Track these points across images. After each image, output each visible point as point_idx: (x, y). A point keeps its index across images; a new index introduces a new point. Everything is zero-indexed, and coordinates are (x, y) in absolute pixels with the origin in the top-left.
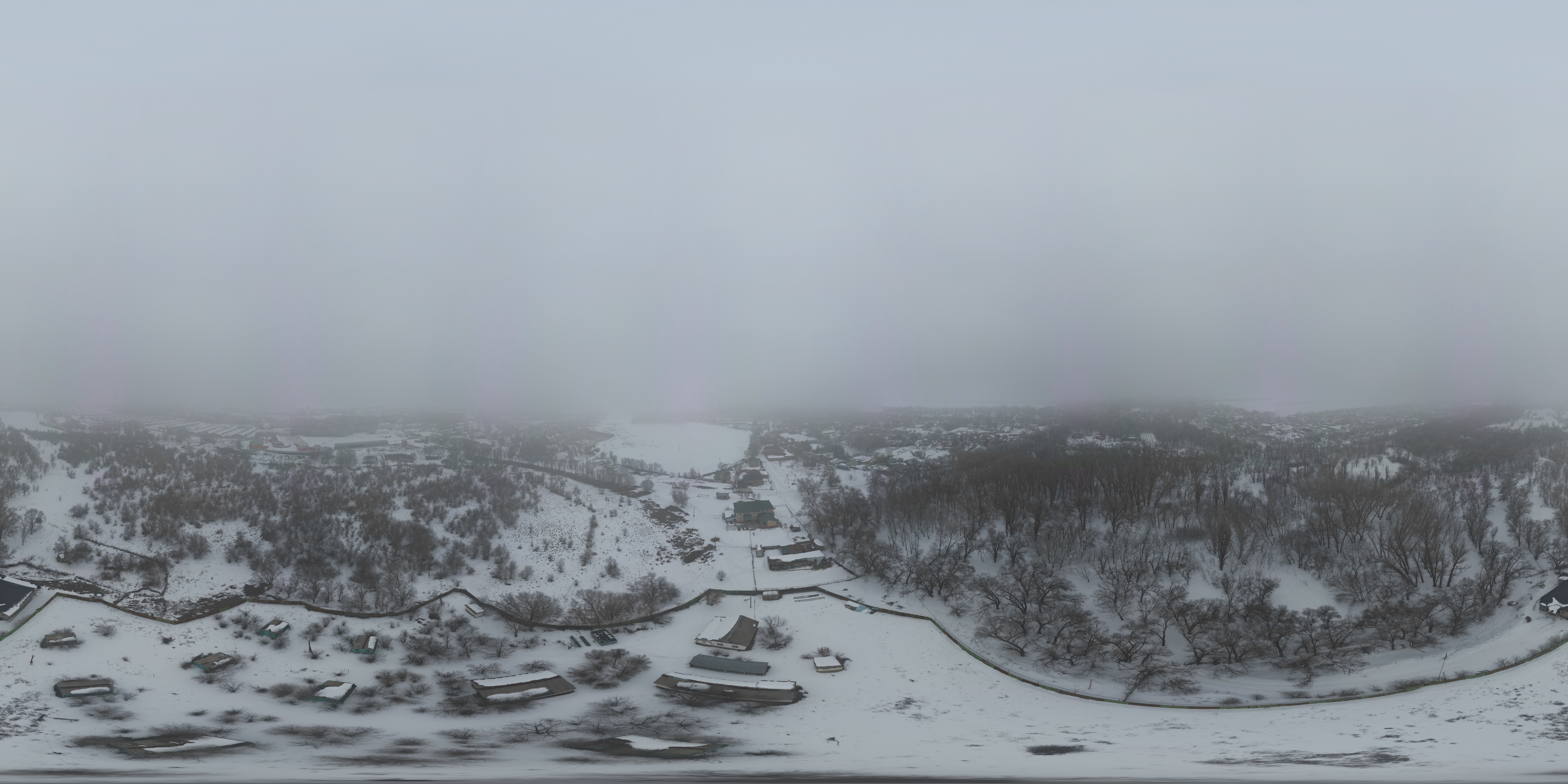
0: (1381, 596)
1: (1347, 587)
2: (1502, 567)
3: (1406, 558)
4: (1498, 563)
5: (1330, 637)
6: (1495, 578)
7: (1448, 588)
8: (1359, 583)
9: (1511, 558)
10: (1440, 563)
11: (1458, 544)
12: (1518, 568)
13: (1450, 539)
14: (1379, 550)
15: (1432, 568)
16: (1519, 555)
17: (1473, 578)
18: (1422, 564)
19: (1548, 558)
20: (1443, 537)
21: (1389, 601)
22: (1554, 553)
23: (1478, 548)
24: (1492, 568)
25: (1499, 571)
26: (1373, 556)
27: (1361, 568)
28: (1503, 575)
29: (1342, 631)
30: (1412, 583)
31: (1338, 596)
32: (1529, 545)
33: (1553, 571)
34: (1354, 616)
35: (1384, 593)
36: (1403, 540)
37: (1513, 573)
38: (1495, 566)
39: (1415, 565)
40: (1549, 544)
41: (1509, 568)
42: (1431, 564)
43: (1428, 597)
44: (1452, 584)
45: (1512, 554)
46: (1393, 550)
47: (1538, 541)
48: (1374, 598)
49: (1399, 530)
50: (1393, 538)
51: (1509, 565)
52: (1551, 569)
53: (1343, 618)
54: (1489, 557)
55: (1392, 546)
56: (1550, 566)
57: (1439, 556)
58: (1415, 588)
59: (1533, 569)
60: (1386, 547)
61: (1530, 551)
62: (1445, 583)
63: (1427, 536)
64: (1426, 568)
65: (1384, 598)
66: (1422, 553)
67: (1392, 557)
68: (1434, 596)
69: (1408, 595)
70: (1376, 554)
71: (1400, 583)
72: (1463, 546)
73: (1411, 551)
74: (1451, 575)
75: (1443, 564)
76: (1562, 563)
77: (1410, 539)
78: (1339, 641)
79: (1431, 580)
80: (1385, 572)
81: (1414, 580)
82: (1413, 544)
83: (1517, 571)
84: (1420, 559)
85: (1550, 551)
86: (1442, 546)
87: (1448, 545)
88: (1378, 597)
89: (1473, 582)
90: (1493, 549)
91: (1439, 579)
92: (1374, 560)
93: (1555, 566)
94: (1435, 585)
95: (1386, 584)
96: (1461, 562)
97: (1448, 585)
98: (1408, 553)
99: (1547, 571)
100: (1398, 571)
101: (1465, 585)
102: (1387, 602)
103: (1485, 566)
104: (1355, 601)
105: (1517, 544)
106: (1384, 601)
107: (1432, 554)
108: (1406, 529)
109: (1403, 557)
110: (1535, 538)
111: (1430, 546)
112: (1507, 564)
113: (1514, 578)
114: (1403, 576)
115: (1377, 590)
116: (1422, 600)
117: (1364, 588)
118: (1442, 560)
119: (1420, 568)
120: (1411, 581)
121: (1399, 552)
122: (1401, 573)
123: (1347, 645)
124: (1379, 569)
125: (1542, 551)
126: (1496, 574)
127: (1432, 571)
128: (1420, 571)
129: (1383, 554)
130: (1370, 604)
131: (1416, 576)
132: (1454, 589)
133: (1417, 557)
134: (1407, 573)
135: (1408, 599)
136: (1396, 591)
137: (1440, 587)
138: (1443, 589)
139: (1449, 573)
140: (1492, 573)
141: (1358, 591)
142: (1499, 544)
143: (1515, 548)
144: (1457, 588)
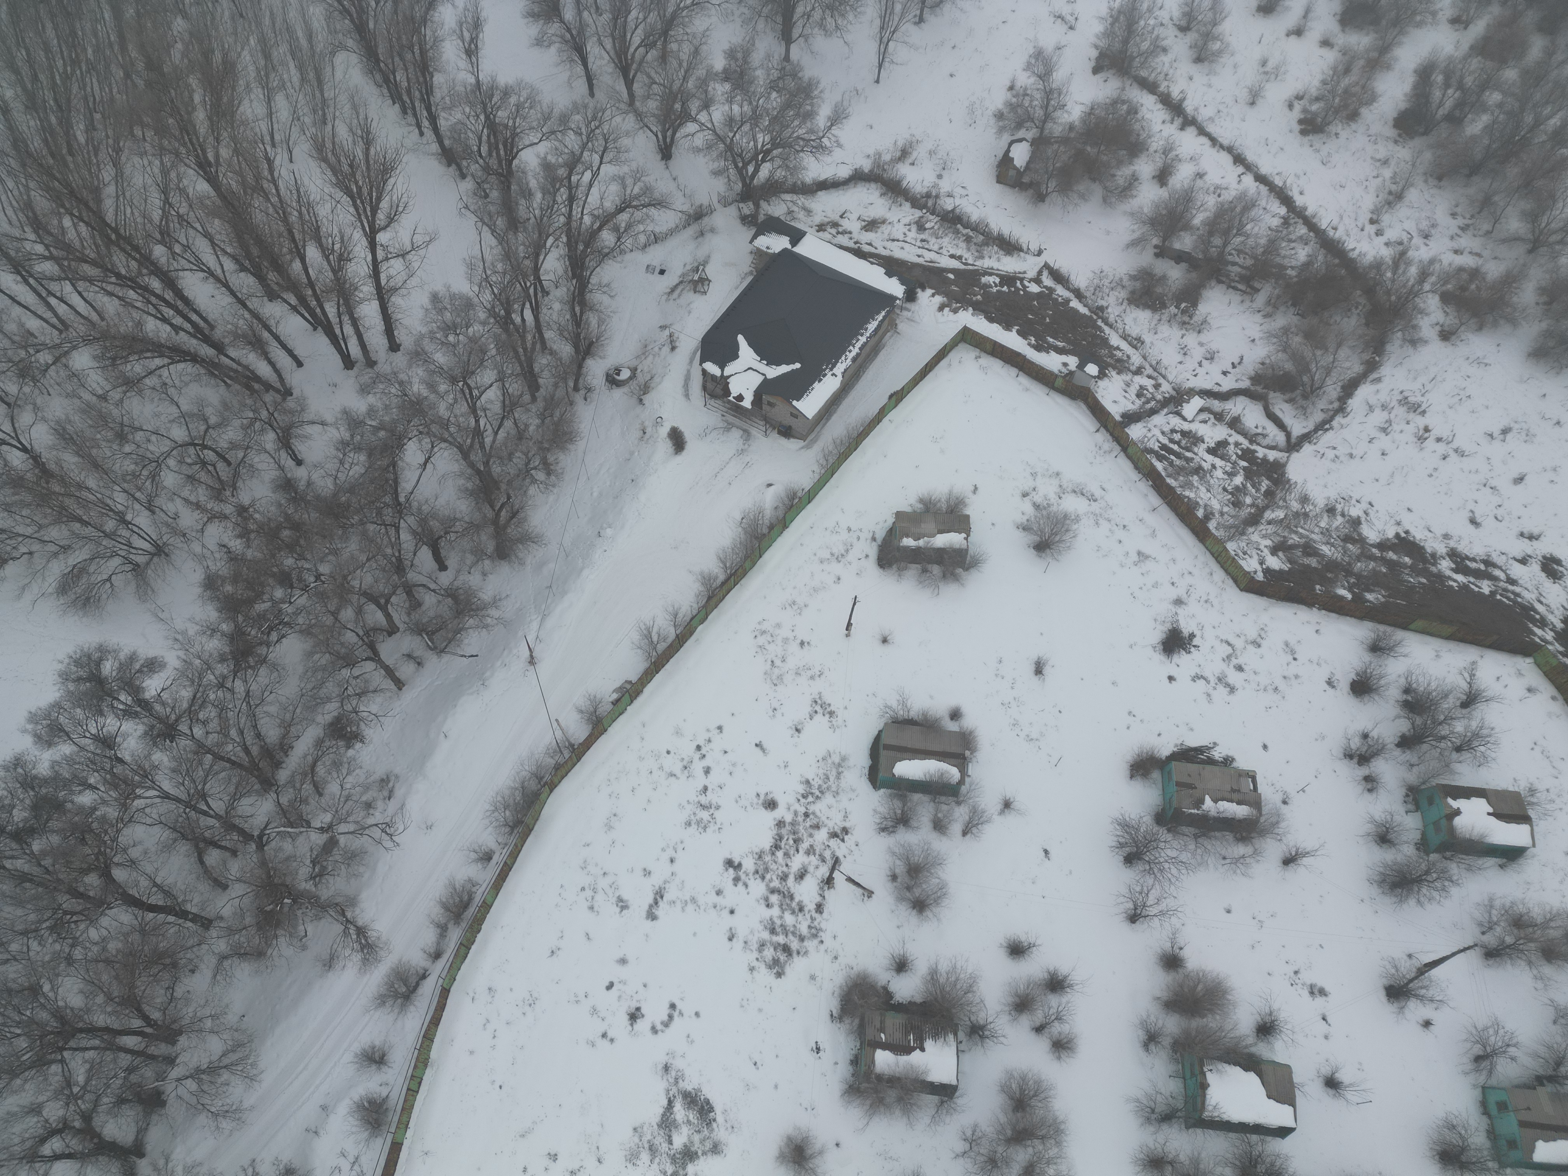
0: (201, 495)
1: (56, 533)
2: (549, 208)
3: (170, 283)
4: (528, 194)
5: (218, 757)
6: (536, 269)
7: (399, 359)
9: (574, 163)
10: (312, 253)
11: (342, 131)
12: (609, 205)
13: (296, 117)
14: (29, 298)
15: (293, 286)
16: (599, 144)
17: (463, 286)
18: (245, 282)
19: (709, 147)
20: (260, 110)
21: (245, 498)
22: (730, 121)
23: (429, 133)
24: (514, 224)
25: (543, 232)
26: (27, 340)
27: (26, 418)
28: (562, 250)
30: (268, 387)
32: (629, 84)
33: (732, 211)
34: (192, 630)
35: (203, 476)
36: (96, 191)
37: (594, 234)
38: (522, 211)
39: (226, 300)
40: (711, 75)
41: (576, 211)
42: (279, 267)
43: (354, 423)
44: (401, 335)
45: (572, 141)
46: (89, 270)
47: (663, 58)
48: (189, 519)
51: (571, 199)
52: (725, 202)
54: (486, 169)
55: (68, 247)
56: (719, 185)
57: (294, 217)
58: (291, 403)
59: (660, 203)
60: (48, 267)
61: (639, 116)
62: (376, 339)
63: (187, 128)
64: (272, 296)
65: (218, 494)
66: (216, 226)
67: (111, 306)
68: (371, 411)
69: (285, 441)
70: (33, 324)
71: (226, 405)
72: (368, 141)
73: (166, 237)
74: (383, 295)
75: (326, 252)
76: (765, 171)
77: (119, 176)
78: (255, 750)
79: (322, 341)
80: (131, 384)
81: (263, 369)
82: (155, 200)
83: (605, 220)
84: (229, 265)
85: (718, 114)
86: (280, 158)
87: (302, 149)
88: (197, 506)
89: (468, 305)
90: (491, 124)
91: (349, 330)
92: (45, 357)
93: (739, 187)
94: (348, 363)
95: (179, 433)
96: (391, 220)
97: (394, 347)
98: (159, 252)
99: (711, 211)
100: (179, 354)
101: (450, 328)
102: (242, 510)
103: (485, 220)
105: (581, 85)
106: (228, 509)
107: (259, 217)
109: (156, 284)
110: (647, 44)
111: (230, 181)
112: (563, 195)
113: (604, 256)
114: (214, 370)
115: (169, 479)
116: (343, 446)
117: (120, 498)
118: (317, 237)
119: (253, 304)
120: (258, 379)
121: (120, 261)
122: (194, 358)
124: (96, 380)
125: (686, 117)
126: (538, 250)
127: (302, 300)
128: (256, 316)
129: (62, 309)
130: (197, 548)
131: (258, 345)
132: (419, 355)
133: (209, 259)
134: (219, 348)
135: (299, 463)
136: (233, 446)
137: (371, 363)
138: (383, 367)
139: (367, 289)
140: (521, 243)
141: (110, 525)
142: (506, 93)
143: (576, 108)
144: (429, 347)
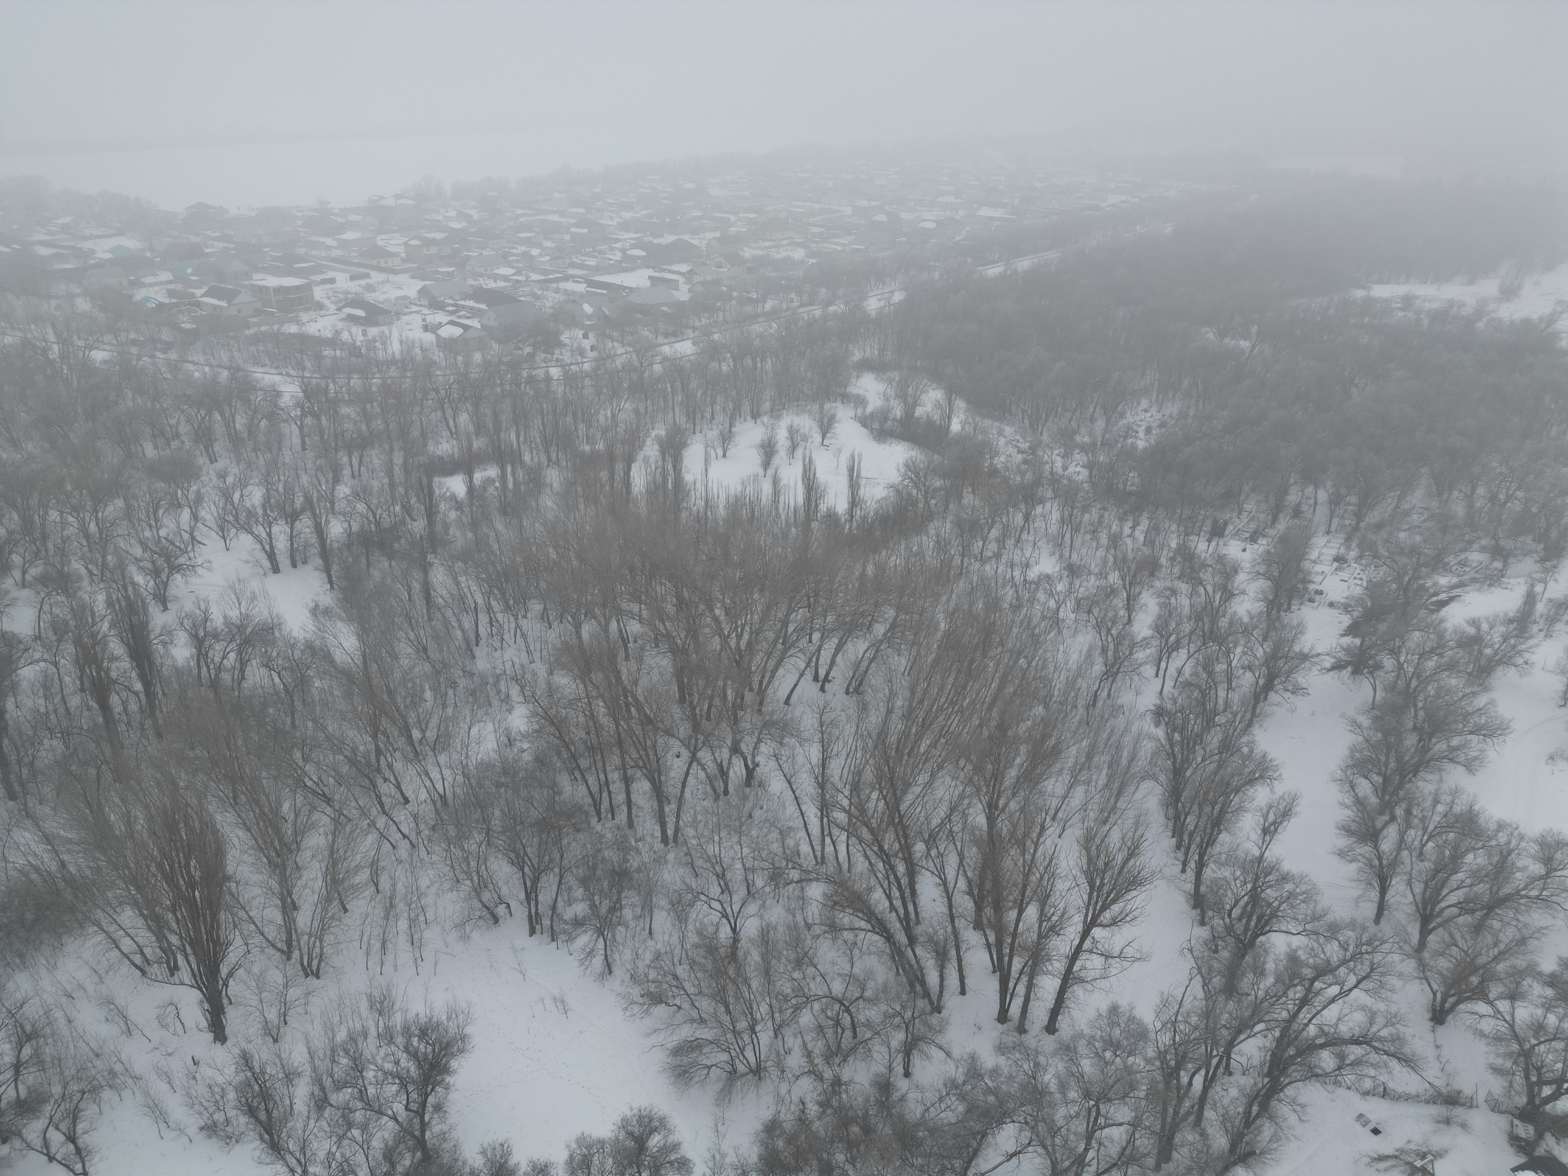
0: (818, 1048)
1: (706, 1005)
2: (1275, 997)
3: (912, 874)
4: (1260, 972)
6: (1231, 1045)
7: (1049, 1043)
8: (746, 981)
9: (1324, 970)
10: (1032, 912)
11: (1115, 837)
12: (1344, 1029)
13: (1084, 808)
14: (815, 829)
15: (999, 929)
16: (1365, 968)
17: (1147, 1014)
18: (965, 904)
19: (1498, 1039)
20: (1060, 790)
21: (846, 1074)
22: (1539, 1028)
23: (1190, 874)
24: (1230, 989)
25: (1257, 1013)
26: (792, 857)
27: (752, 908)
28: (1269, 1042)
30: (927, 994)
31: (678, 1051)
32: (1425, 933)
33: (1501, 1121)
34: (731, 1159)
35: (830, 1033)
36: (907, 786)
37: (1312, 1047)
38: (1245, 983)
39: (941, 908)
40: (1531, 970)
41: (1304, 1016)
42: (998, 908)
43: (974, 1071)
44: (1063, 1022)
45: (1333, 951)
46: (865, 833)
47: (1478, 929)
48: (795, 1061)
49: (892, 739)
50: (869, 775)
51: (1304, 1002)
52: (1495, 1107)
54: (1229, 929)
55: (863, 811)
56: (1494, 1085)
57: (1034, 878)
58: (934, 1019)
59: (1409, 1062)
60: (841, 817)
61: (1422, 966)
62: (1039, 1012)
63: (997, 776)
64: (978, 925)
65: (828, 1057)
66: (972, 853)
67: (861, 865)
68: (995, 1072)
69: (908, 1049)
70: (805, 848)
71: (885, 988)
72: (1133, 852)
73: (931, 840)
74: (1068, 979)
75: (1043, 917)
77: (929, 784)
79: (994, 985)
80: (833, 928)
81: (932, 978)
82: (943, 810)
83: (1333, 1041)
84: (962, 884)
85: (1524, 1013)
86: (1052, 831)
87: (1075, 832)
88: (809, 1054)
89: (1142, 1034)
90: (1255, 896)
91: (1021, 989)
92: (795, 875)
93: (1522, 1100)
94: (1003, 1017)
95: (837, 987)
96: (1114, 923)
97: (1051, 1028)
98: (919, 847)
99: (1470, 1104)
100: (880, 927)
101: (1113, 1045)
102: (837, 1082)
103: (1203, 971)
104: (733, 1074)
105: (1369, 910)
106: (828, 1074)
107: (1007, 863)
108: (920, 736)
109: (901, 868)
110: (1464, 907)
111: (1004, 827)
112: (1297, 992)
113: (1313, 1075)
114: (896, 954)
115: (806, 1018)
116: (952, 1085)
117: (764, 1008)
118: (1043, 902)
119: (960, 923)
120: (923, 983)
121: (889, 840)
122: (889, 938)
124: (814, 911)
125: (1480, 993)
126: (1243, 1027)
127: (999, 943)
128: (956, 933)
129: (829, 849)
130: (784, 1089)
131: (942, 957)
132: (1068, 1050)
133: (951, 872)
134: (912, 940)
135: (907, 1074)
136: (868, 1024)
137: (1021, 1029)
138: (1030, 1040)
139: (1058, 966)
140: (1227, 1012)
141: (742, 1025)
142: (1285, 878)
143: (1352, 925)
144: (1082, 1048)
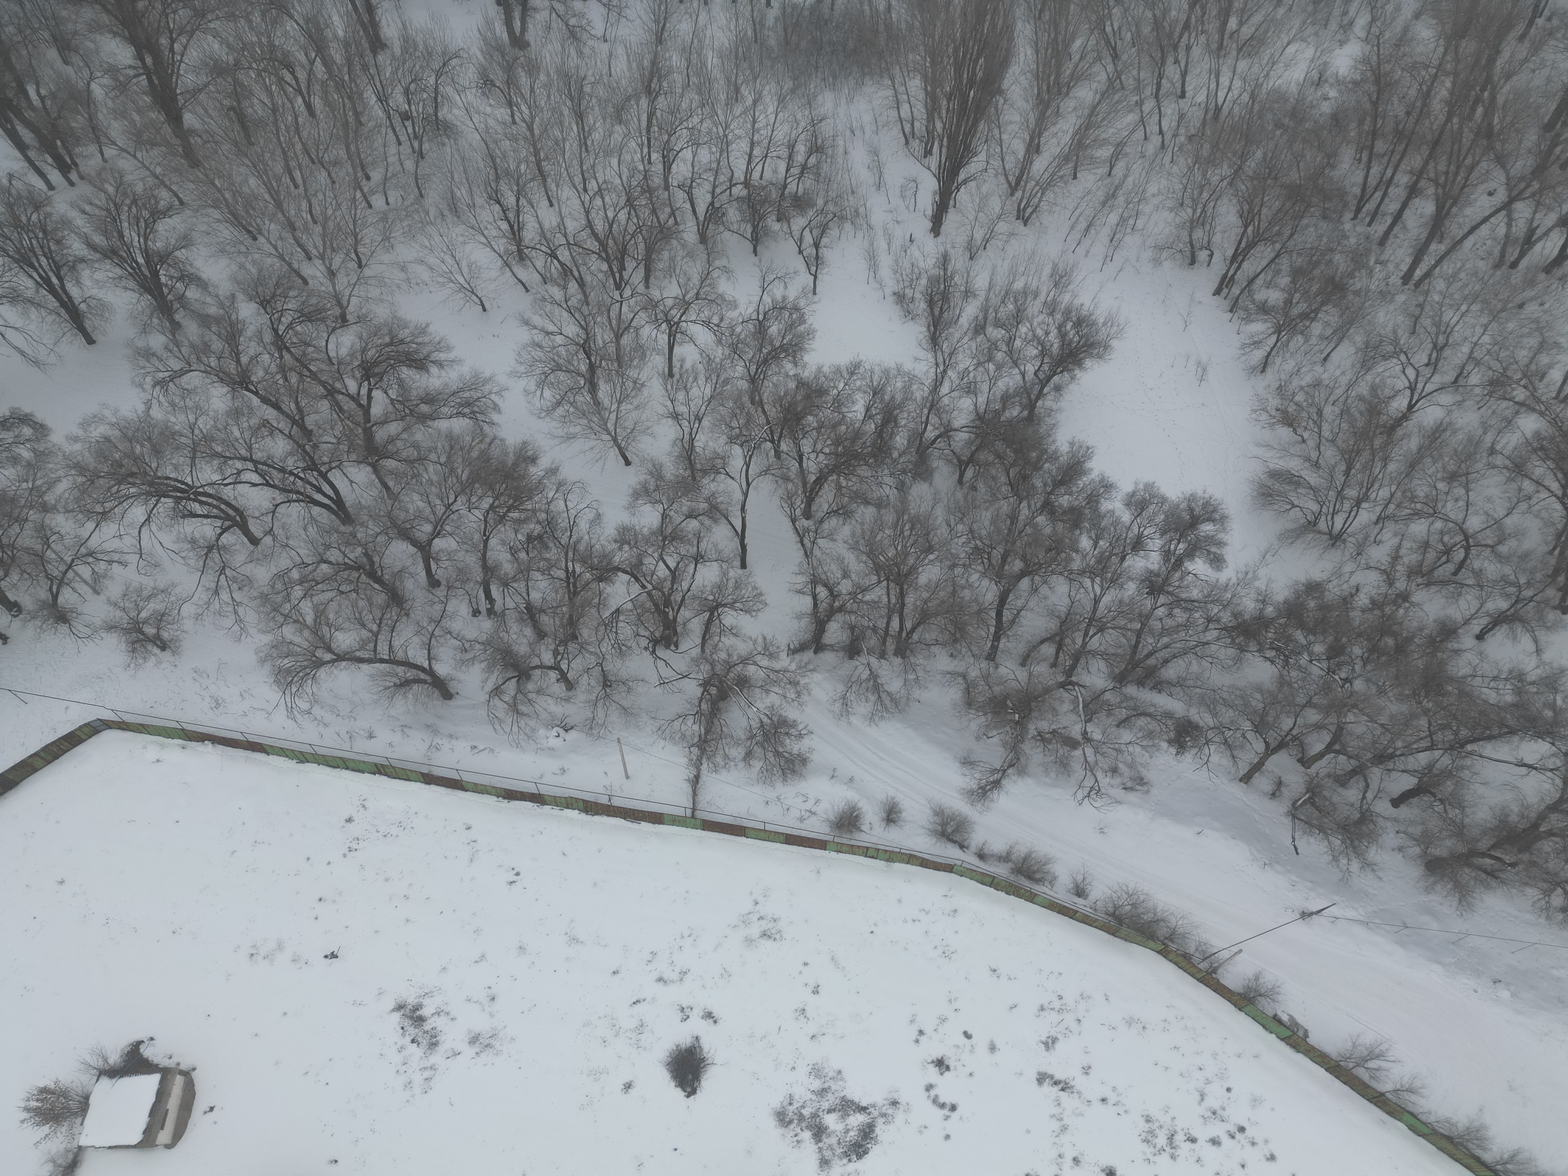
0: (1410, 558)
1: (1330, 454)
5: (1139, 634)
8: (1385, 460)
21: (1418, 596)
26: (1533, 375)
27: (1446, 398)
29: (1186, 626)
31: (1275, 475)
34: (1260, 584)
35: (1431, 555)
43: (1552, 682)
48: (1379, 554)
53: (1227, 575)
58: (1553, 615)
65: (1413, 572)
69: (1498, 620)
71: (1525, 556)
78: (1152, 661)
80: (1518, 469)
88: (1396, 557)
92: (1520, 394)
95: (1474, 523)
102: (1404, 597)
104: (1311, 525)
106: (1401, 585)
115: (1419, 528)
116: (1518, 677)
117: (1384, 493)
123: (1159, 686)
124: (1511, 441)
130: (1348, 568)
135: (1480, 637)
136: (1478, 574)
141: (1352, 493)
